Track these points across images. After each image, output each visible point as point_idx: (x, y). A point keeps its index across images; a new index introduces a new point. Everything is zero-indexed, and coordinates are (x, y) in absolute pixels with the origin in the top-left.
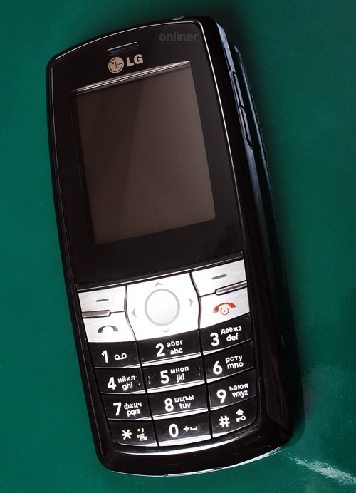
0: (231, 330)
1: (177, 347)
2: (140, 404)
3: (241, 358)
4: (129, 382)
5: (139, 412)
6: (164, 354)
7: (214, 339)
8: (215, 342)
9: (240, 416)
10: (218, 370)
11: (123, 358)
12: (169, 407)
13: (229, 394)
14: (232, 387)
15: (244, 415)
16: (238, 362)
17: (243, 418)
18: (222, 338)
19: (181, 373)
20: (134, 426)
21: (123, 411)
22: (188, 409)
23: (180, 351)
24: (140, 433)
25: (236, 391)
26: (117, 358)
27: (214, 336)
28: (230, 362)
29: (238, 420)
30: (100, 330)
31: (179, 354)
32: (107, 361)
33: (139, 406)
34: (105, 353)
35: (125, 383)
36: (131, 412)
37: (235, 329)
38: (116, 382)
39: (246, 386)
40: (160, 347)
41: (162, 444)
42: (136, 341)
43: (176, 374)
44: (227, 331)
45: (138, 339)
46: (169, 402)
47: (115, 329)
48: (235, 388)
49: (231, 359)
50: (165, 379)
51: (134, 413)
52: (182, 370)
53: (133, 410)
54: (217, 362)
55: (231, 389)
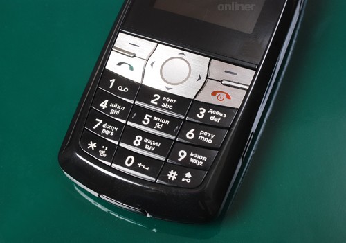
0: (217, 113)
1: (169, 104)
2: (116, 129)
3: (213, 137)
4: (118, 110)
5: (112, 134)
6: (156, 103)
7: (201, 113)
8: (200, 115)
9: (187, 178)
10: (190, 135)
11: (124, 91)
12: (137, 142)
13: (188, 157)
14: (194, 153)
15: (190, 178)
16: (209, 138)
17: (189, 181)
18: (208, 115)
19: (161, 123)
20: (101, 142)
21: (101, 127)
22: (150, 151)
23: (170, 107)
24: (103, 149)
25: (195, 158)
26: (120, 88)
27: (202, 111)
28: (203, 135)
29: (183, 180)
30: (120, 64)
31: (168, 109)
32: (111, 87)
33: (114, 130)
34: (113, 81)
35: (114, 109)
36: (106, 132)
37: (221, 114)
38: (108, 105)
39: (205, 159)
40: (157, 97)
41: (114, 166)
42: (141, 84)
43: (157, 121)
44: (214, 112)
45: (143, 83)
46: (139, 139)
47: (131, 68)
48: (196, 155)
49: (205, 133)
50: (146, 121)
51: (108, 133)
52: (163, 121)
53: (108, 130)
54: (193, 130)
55: (192, 154)
